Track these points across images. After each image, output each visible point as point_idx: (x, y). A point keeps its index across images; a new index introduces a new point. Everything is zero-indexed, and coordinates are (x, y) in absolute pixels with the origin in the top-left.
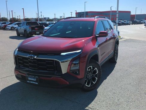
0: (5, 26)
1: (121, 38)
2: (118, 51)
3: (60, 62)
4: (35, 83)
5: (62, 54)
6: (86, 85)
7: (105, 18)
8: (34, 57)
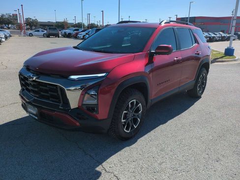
0: (77, 34)
1: (235, 60)
2: (206, 80)
3: (65, 89)
4: (34, 116)
5: (73, 77)
6: (125, 130)
7: (187, 24)
8: (33, 78)
